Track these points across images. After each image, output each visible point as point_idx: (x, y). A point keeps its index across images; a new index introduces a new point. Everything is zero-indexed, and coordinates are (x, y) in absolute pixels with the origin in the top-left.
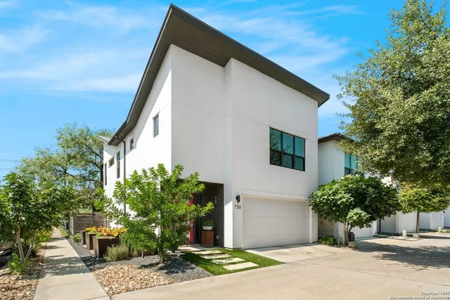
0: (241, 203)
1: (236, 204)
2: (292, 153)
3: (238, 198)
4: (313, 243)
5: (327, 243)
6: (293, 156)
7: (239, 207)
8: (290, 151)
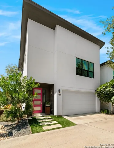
0: (61, 93)
1: (59, 94)
2: (87, 69)
3: (59, 91)
4: (98, 112)
5: (104, 112)
6: (88, 71)
7: (60, 95)
8: (86, 69)
